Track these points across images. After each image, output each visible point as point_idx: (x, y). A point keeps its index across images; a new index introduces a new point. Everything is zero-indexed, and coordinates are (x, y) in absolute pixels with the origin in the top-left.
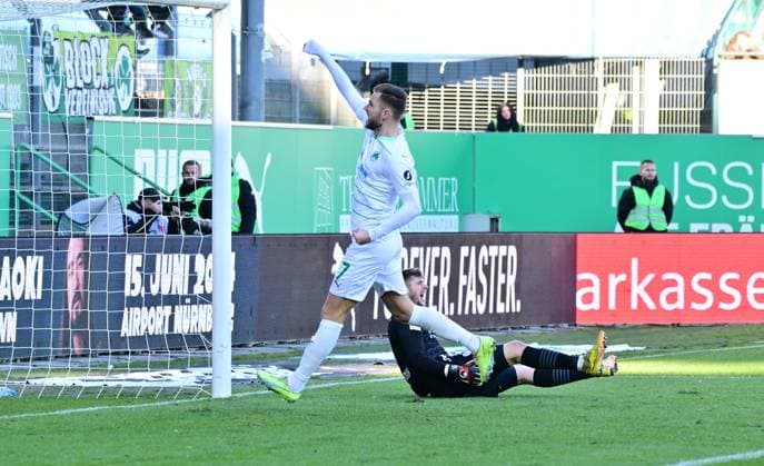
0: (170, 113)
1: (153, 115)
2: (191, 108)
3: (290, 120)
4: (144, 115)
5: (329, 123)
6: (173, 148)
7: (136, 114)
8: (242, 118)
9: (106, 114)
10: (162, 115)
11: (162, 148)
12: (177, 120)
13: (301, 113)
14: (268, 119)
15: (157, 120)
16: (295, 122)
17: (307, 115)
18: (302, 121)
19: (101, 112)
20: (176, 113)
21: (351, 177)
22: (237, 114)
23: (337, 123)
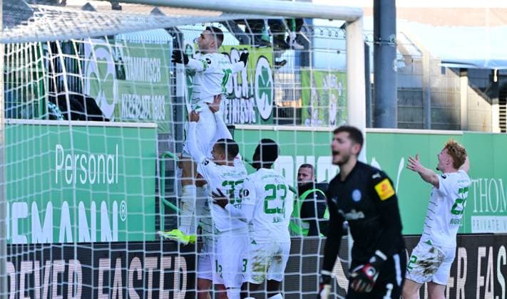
0: (307, 121)
1: (290, 122)
2: (327, 116)
3: (422, 127)
4: (281, 123)
5: (460, 129)
6: (311, 155)
7: (274, 122)
8: (376, 126)
9: (246, 123)
10: (299, 122)
11: (299, 154)
12: (313, 128)
13: (432, 121)
14: (401, 126)
15: (295, 127)
16: (427, 128)
17: (438, 121)
18: (433, 128)
19: (242, 121)
20: (313, 121)
21: (481, 180)
22: (372, 121)
23: (467, 128)
